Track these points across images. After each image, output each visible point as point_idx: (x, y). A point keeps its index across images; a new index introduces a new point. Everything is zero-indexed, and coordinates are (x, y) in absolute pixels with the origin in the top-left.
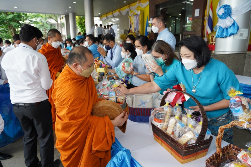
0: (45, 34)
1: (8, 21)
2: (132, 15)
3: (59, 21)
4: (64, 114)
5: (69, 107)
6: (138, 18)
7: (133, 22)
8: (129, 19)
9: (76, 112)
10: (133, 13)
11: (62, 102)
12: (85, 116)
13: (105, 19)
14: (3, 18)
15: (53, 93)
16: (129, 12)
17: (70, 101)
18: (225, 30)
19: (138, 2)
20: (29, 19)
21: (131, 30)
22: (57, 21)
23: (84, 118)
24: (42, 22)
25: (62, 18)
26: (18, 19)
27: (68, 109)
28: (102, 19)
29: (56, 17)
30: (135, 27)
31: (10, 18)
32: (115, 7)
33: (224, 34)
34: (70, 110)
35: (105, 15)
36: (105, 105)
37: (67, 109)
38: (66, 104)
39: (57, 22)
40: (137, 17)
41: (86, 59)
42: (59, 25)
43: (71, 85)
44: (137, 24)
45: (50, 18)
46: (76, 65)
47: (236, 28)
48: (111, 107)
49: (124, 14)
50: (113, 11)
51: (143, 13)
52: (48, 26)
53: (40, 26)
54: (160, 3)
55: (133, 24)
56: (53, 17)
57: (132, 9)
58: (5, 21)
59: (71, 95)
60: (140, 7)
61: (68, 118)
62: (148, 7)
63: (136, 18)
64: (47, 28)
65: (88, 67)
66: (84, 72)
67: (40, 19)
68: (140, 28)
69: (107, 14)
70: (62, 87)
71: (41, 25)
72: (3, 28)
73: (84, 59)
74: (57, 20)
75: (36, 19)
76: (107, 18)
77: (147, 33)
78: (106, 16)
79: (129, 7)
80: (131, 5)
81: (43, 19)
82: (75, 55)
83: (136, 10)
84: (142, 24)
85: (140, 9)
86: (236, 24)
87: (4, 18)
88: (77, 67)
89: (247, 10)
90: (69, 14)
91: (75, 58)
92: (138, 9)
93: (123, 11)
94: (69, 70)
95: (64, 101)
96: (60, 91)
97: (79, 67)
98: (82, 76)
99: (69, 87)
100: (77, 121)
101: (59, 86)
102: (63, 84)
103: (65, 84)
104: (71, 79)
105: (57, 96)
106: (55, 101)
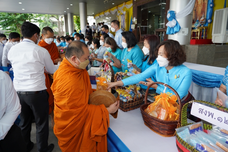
1: (17, 20)
2: (119, 15)
3: (60, 20)
4: (65, 104)
5: (70, 97)
7: (120, 21)
8: (117, 18)
10: (120, 13)
11: (63, 92)
12: (84, 105)
13: (98, 18)
14: (12, 18)
15: (54, 85)
16: (118, 12)
17: (71, 91)
18: (172, 29)
19: (124, 4)
20: (34, 18)
23: (83, 107)
24: (45, 20)
25: (62, 17)
26: (25, 19)
27: (69, 99)
28: (96, 18)
29: (58, 16)
30: (122, 25)
31: (18, 17)
32: (106, 8)
33: (171, 31)
35: (98, 14)
36: (101, 94)
37: (67, 99)
38: (67, 94)
41: (83, 52)
42: (60, 23)
43: (71, 77)
44: (123, 22)
45: (53, 16)
46: (74, 58)
47: (178, 27)
48: (106, 97)
49: (113, 14)
50: (104, 11)
51: (128, 13)
52: (49, 23)
53: (44, 24)
54: (141, 4)
56: (55, 16)
57: (120, 9)
58: (14, 20)
59: (71, 87)
60: (126, 8)
62: (132, 8)
63: (123, 17)
64: (49, 25)
65: (85, 60)
66: (81, 64)
67: (44, 18)
68: (125, 26)
69: (99, 13)
70: (63, 78)
71: (45, 23)
72: (13, 26)
73: (82, 52)
74: (58, 19)
75: (40, 18)
76: (100, 17)
77: (131, 30)
78: (99, 16)
79: (117, 8)
80: (119, 6)
81: (46, 18)
82: (73, 49)
83: (122, 10)
84: (128, 22)
85: (125, 10)
86: (178, 25)
87: (14, 18)
88: (75, 60)
89: (186, 14)
90: (67, 14)
91: (73, 52)
92: (124, 10)
93: (113, 11)
94: (68, 62)
95: (65, 91)
96: (61, 83)
97: (77, 60)
98: (79, 69)
99: (70, 79)
100: (77, 109)
101: (60, 78)
102: (64, 76)
103: (66, 76)
104: (70, 71)
105: (57, 87)
106: (54, 92)
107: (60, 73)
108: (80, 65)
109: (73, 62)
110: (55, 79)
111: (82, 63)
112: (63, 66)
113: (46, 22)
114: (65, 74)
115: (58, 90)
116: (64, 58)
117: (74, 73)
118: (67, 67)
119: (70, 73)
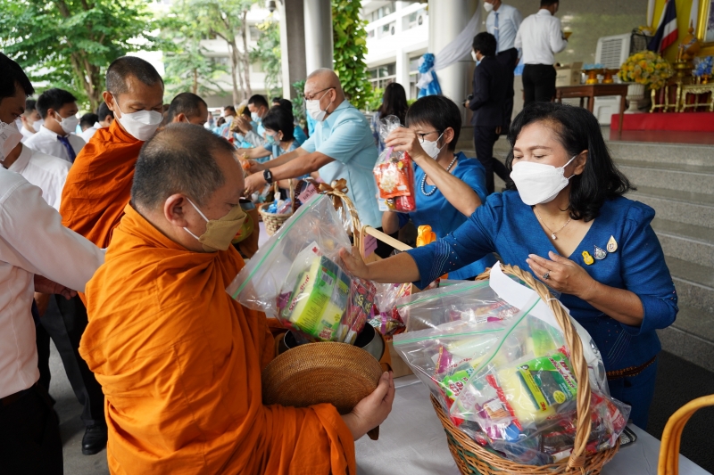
4: (150, 426)
5: (173, 395)
11: (138, 376)
12: (241, 418)
17: (174, 369)
23: (239, 431)
27: (171, 405)
34: (177, 407)
36: (320, 364)
37: (163, 404)
38: (157, 383)
46: (180, 204)
61: (172, 443)
66: (213, 231)
71: (185, 61)
73: (210, 173)
82: (168, 161)
88: (182, 214)
91: (169, 177)
94: (148, 229)
95: (145, 371)
96: (124, 331)
97: (193, 210)
98: (204, 252)
99: (162, 309)
100: (210, 445)
101: (114, 308)
102: (133, 297)
103: (141, 298)
104: (161, 271)
105: (106, 351)
106: (99, 369)
107: (114, 284)
108: (208, 233)
109: (174, 222)
110: (92, 310)
111: (216, 223)
112: (126, 247)
114: (137, 286)
115: (114, 364)
116: (128, 209)
117: (182, 276)
118: (144, 254)
119: (159, 281)
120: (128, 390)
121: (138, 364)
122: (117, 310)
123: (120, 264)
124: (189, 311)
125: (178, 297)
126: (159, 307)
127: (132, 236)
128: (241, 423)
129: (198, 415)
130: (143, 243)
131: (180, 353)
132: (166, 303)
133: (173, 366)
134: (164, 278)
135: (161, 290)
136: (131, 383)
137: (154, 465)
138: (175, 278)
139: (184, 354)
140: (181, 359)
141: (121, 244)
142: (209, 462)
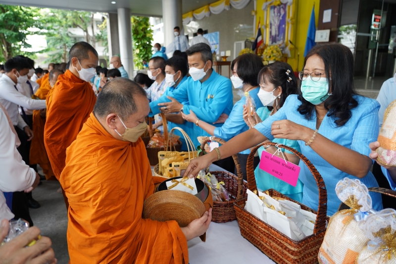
0: (65, 54)
2: (267, 6)
3: (90, 32)
4: (87, 221)
5: (98, 207)
6: (282, 13)
8: (253, 16)
9: (113, 217)
10: (269, 2)
11: (83, 196)
15: (64, 176)
16: (255, 2)
17: (100, 195)
21: (262, 41)
22: (86, 31)
23: (128, 229)
27: (97, 212)
29: (85, 25)
30: (274, 33)
34: (99, 214)
35: (190, 13)
37: (93, 211)
38: (92, 200)
39: (85, 33)
40: (282, 10)
42: (91, 39)
43: (102, 162)
45: (75, 25)
46: (113, 118)
49: (239, 8)
50: (209, 4)
52: (68, 39)
53: (56, 41)
55: (269, 27)
56: (78, 24)
59: (102, 183)
61: (96, 230)
64: (67, 43)
65: (138, 123)
66: (128, 133)
68: (289, 35)
69: (193, 10)
70: (84, 164)
71: (59, 39)
73: (131, 106)
74: (87, 29)
81: (62, 28)
82: (111, 97)
91: (111, 104)
95: (87, 194)
96: (80, 173)
97: (120, 122)
98: (123, 141)
99: (98, 166)
100: (113, 234)
101: (77, 162)
102: (86, 158)
103: (89, 159)
104: (101, 147)
105: (71, 181)
106: (67, 190)
107: (78, 150)
108: (125, 134)
109: (110, 126)
111: (130, 130)
112: (87, 134)
113: (60, 37)
114: (88, 153)
115: (74, 188)
116: (91, 114)
117: (110, 151)
118: (95, 138)
119: (99, 151)
120: (78, 202)
121: (84, 190)
122: (78, 163)
123: (82, 141)
124: (110, 168)
125: (106, 161)
126: (96, 164)
127: (91, 129)
128: (130, 225)
129: (109, 218)
130: (95, 132)
131: (103, 188)
132: (100, 163)
133: (99, 193)
134: (101, 151)
135: (99, 156)
136: (80, 199)
137: (87, 239)
138: (107, 152)
139: (105, 188)
140: (104, 190)
141: (85, 131)
142: (112, 242)
